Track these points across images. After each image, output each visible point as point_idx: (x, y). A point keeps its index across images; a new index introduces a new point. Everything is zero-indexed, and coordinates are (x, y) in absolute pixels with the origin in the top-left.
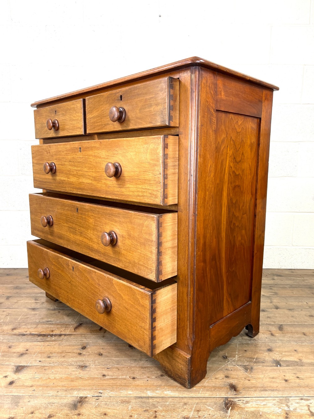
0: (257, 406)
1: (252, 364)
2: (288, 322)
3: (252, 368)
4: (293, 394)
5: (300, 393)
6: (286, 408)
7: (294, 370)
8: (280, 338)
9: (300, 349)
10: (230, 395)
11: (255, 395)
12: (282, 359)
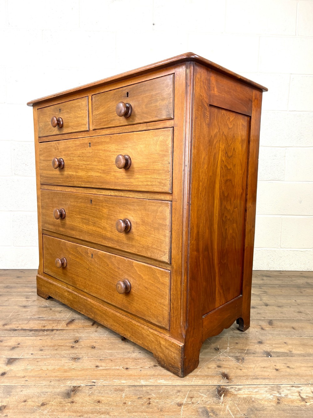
0: (249, 393)
1: (243, 355)
2: (277, 318)
3: (243, 359)
4: (284, 381)
5: (291, 381)
6: (278, 395)
7: (284, 360)
8: (270, 332)
9: (290, 342)
10: (223, 382)
11: (247, 383)
12: (273, 351)
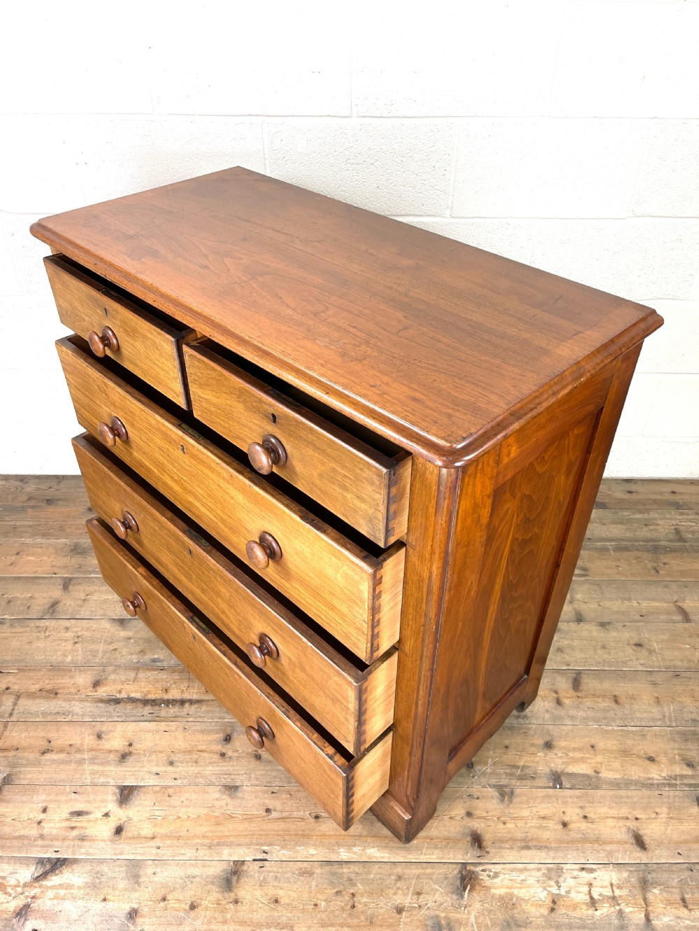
0: (510, 883)
1: (513, 782)
2: (592, 665)
3: (512, 793)
4: (571, 856)
5: (582, 855)
6: (554, 890)
7: (582, 797)
9: (601, 744)
10: (470, 857)
11: (511, 859)
12: (566, 771)
